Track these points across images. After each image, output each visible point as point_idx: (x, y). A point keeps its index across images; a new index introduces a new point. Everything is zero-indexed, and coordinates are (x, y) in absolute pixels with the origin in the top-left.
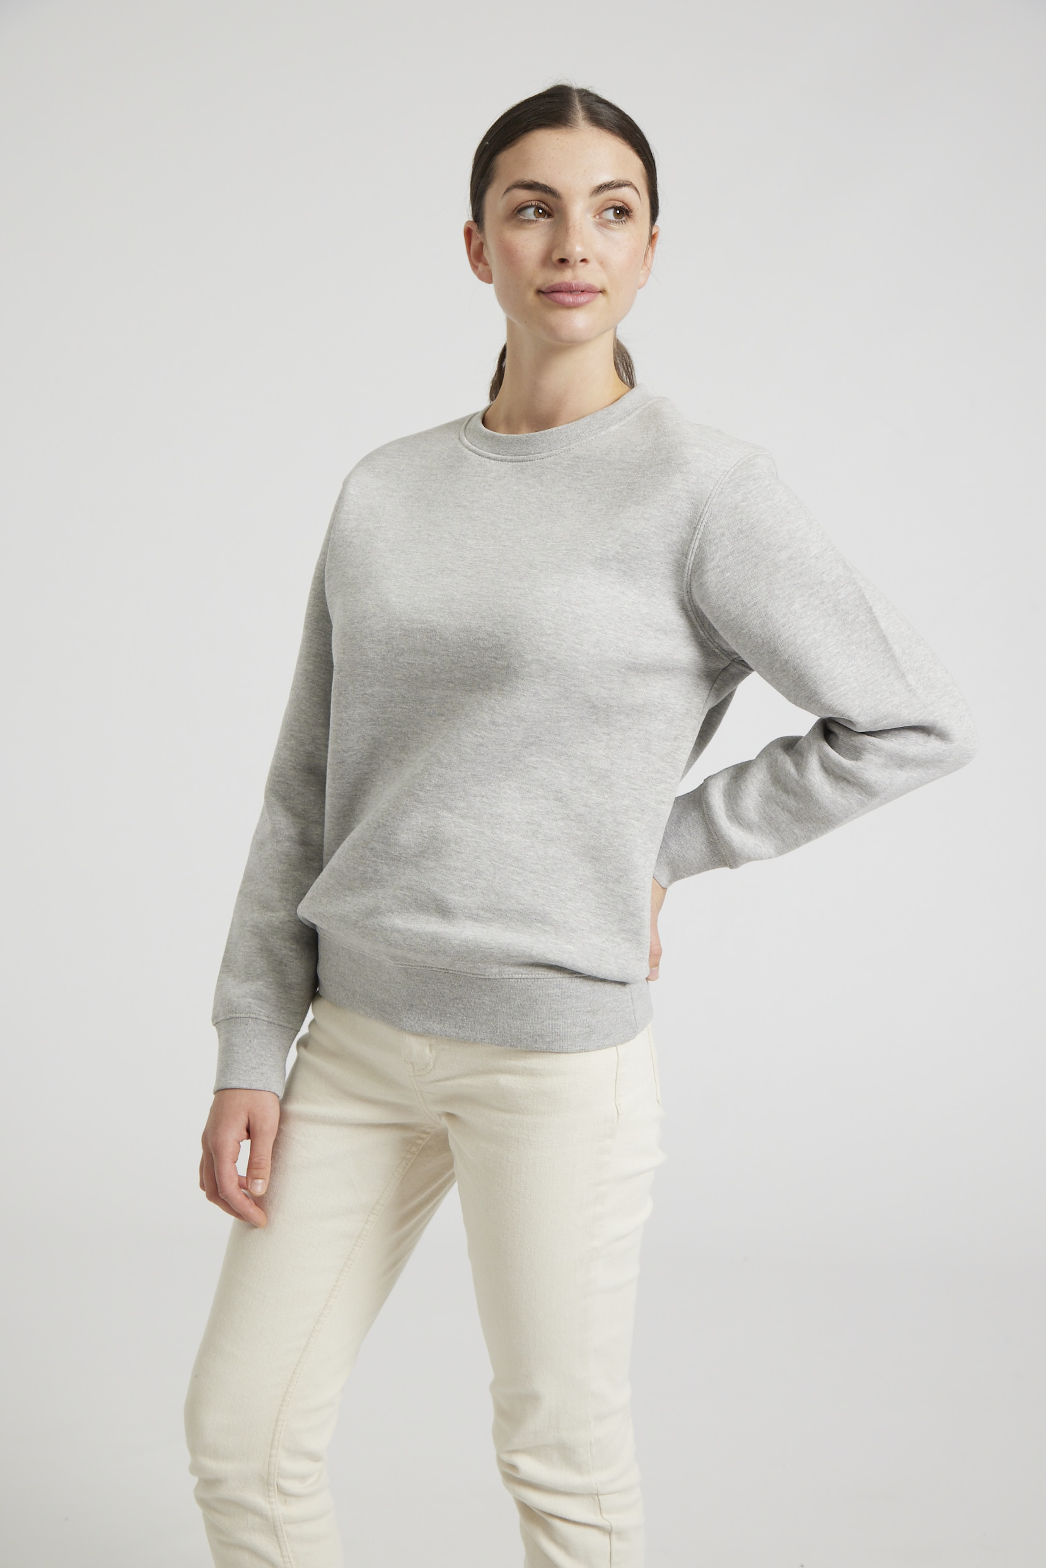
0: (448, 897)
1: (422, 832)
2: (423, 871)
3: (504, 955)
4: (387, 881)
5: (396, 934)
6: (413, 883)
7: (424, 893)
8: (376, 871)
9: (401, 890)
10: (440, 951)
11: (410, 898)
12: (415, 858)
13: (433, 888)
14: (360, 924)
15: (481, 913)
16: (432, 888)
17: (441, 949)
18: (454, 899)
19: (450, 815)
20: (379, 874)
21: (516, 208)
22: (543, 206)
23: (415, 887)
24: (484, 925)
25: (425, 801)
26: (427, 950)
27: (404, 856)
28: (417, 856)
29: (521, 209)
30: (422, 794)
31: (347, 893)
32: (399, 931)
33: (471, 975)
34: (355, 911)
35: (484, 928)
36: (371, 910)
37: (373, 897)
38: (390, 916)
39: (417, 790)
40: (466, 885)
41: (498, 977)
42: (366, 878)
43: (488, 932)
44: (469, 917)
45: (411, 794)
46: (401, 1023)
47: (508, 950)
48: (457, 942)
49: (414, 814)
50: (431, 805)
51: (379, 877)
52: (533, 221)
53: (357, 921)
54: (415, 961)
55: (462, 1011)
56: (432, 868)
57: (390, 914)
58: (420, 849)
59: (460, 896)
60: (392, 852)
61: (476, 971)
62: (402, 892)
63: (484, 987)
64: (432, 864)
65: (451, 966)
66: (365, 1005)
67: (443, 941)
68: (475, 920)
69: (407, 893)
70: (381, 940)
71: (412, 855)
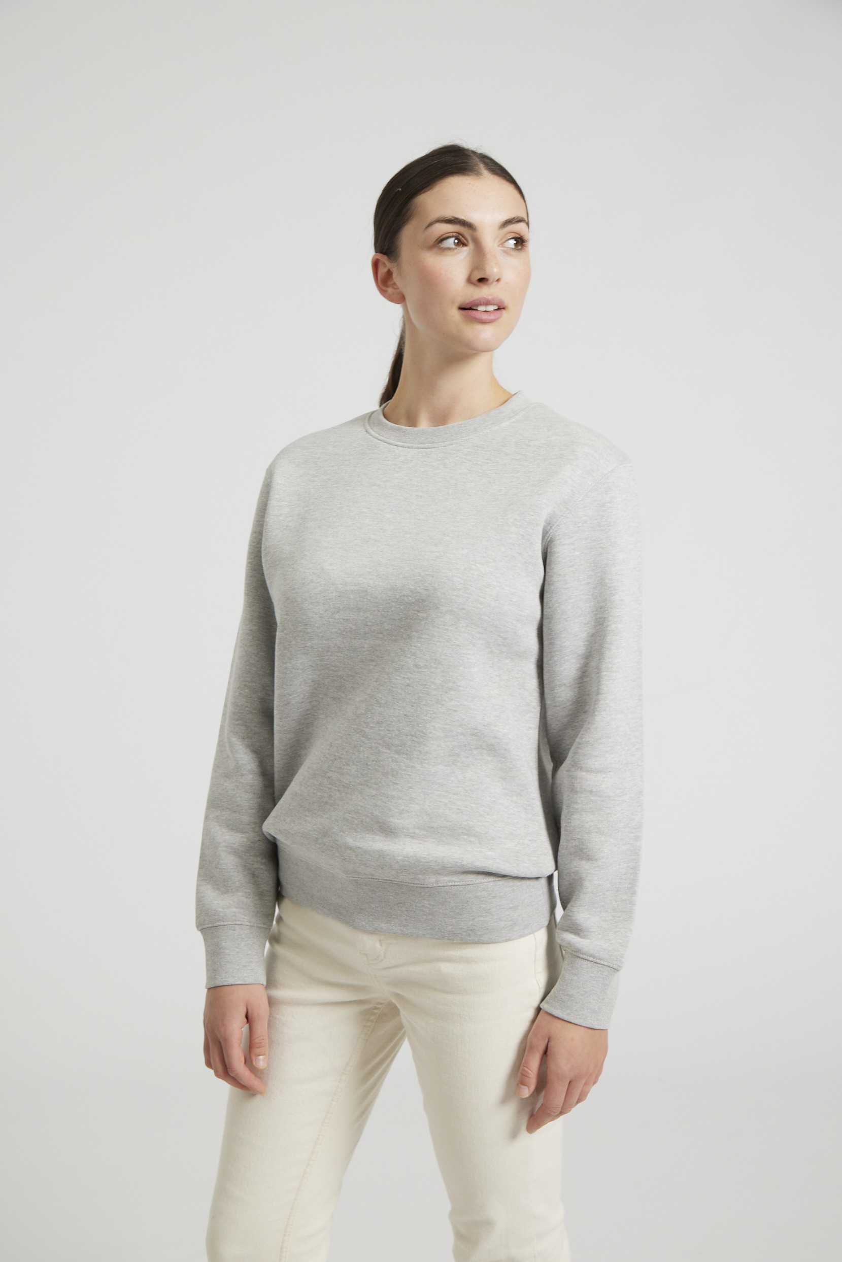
0: (388, 820)
1: (367, 764)
2: (367, 798)
3: (440, 867)
4: (338, 805)
5: (349, 851)
6: (359, 808)
7: (368, 816)
8: (330, 796)
9: (349, 813)
10: (386, 866)
11: (357, 820)
12: (361, 787)
13: (376, 813)
14: (320, 841)
15: (417, 831)
16: (374, 813)
17: (388, 864)
18: (395, 821)
19: (388, 751)
20: (333, 799)
21: (437, 240)
22: (461, 237)
23: (361, 812)
24: (420, 841)
25: (370, 737)
26: (375, 865)
27: (353, 784)
28: (361, 785)
29: (442, 240)
30: (367, 730)
31: (307, 813)
32: (351, 848)
33: (412, 885)
34: (315, 830)
35: (420, 843)
36: (327, 830)
37: (327, 818)
38: (342, 835)
39: (364, 727)
40: (403, 810)
41: (435, 885)
42: (323, 802)
43: (424, 847)
44: (408, 835)
45: (359, 731)
46: (354, 923)
47: (443, 862)
48: (400, 858)
49: (362, 748)
50: (375, 741)
51: (332, 801)
52: (454, 249)
53: (317, 839)
54: (365, 874)
55: (406, 912)
56: (374, 796)
57: (341, 833)
58: (365, 779)
59: (398, 819)
60: (344, 780)
61: (417, 882)
62: (350, 815)
63: (423, 894)
64: (374, 792)
65: (395, 878)
66: (323, 907)
67: (388, 857)
68: (413, 838)
69: (355, 816)
70: (337, 855)
71: (359, 783)
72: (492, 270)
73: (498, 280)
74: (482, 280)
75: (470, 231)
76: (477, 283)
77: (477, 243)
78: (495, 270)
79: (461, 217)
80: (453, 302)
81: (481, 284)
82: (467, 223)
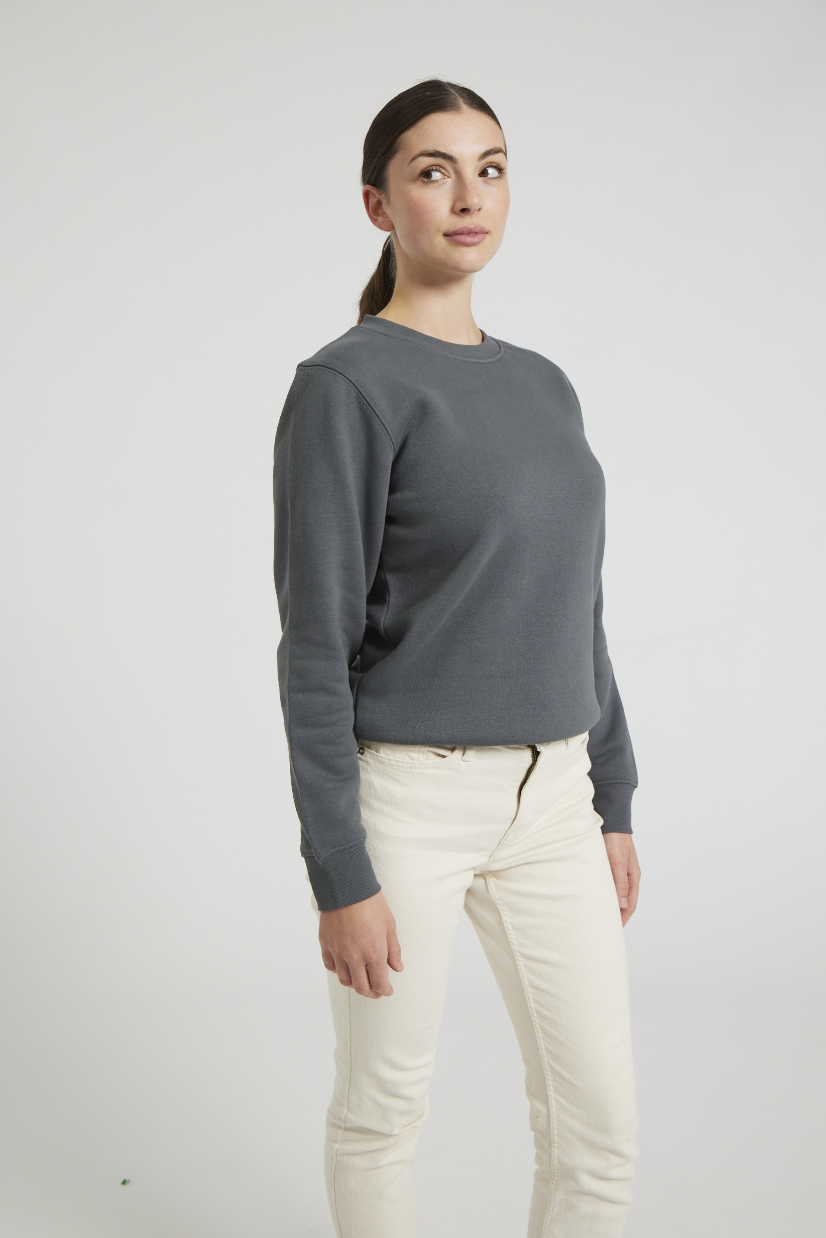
72: (473, 201)
73: (479, 210)
74: (465, 211)
75: (452, 164)
76: (460, 213)
77: (458, 174)
78: (476, 201)
79: (443, 151)
80: (438, 230)
81: (463, 214)
82: (448, 156)
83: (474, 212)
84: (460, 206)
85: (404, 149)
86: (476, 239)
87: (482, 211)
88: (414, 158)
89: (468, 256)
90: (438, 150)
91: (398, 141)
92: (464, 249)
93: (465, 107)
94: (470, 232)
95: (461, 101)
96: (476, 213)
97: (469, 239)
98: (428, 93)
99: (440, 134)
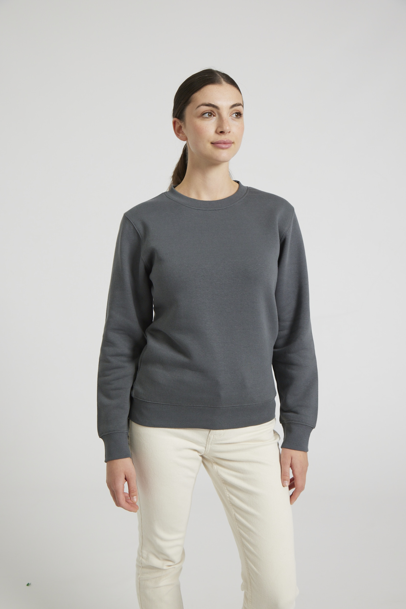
83: (227, 133)
84: (220, 130)
85: (194, 102)
86: (227, 146)
87: (231, 133)
88: (199, 106)
89: (223, 154)
90: (210, 103)
91: (192, 97)
92: (221, 151)
93: (224, 83)
94: (225, 143)
95: (222, 80)
96: (227, 134)
97: (224, 146)
98: (206, 75)
99: (212, 95)
